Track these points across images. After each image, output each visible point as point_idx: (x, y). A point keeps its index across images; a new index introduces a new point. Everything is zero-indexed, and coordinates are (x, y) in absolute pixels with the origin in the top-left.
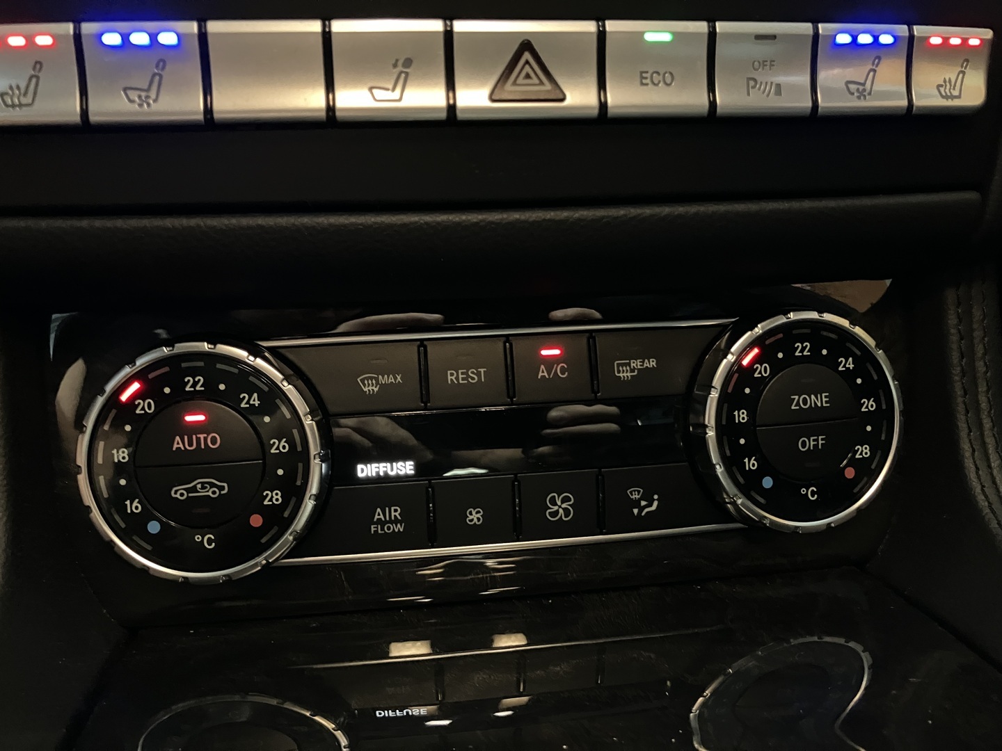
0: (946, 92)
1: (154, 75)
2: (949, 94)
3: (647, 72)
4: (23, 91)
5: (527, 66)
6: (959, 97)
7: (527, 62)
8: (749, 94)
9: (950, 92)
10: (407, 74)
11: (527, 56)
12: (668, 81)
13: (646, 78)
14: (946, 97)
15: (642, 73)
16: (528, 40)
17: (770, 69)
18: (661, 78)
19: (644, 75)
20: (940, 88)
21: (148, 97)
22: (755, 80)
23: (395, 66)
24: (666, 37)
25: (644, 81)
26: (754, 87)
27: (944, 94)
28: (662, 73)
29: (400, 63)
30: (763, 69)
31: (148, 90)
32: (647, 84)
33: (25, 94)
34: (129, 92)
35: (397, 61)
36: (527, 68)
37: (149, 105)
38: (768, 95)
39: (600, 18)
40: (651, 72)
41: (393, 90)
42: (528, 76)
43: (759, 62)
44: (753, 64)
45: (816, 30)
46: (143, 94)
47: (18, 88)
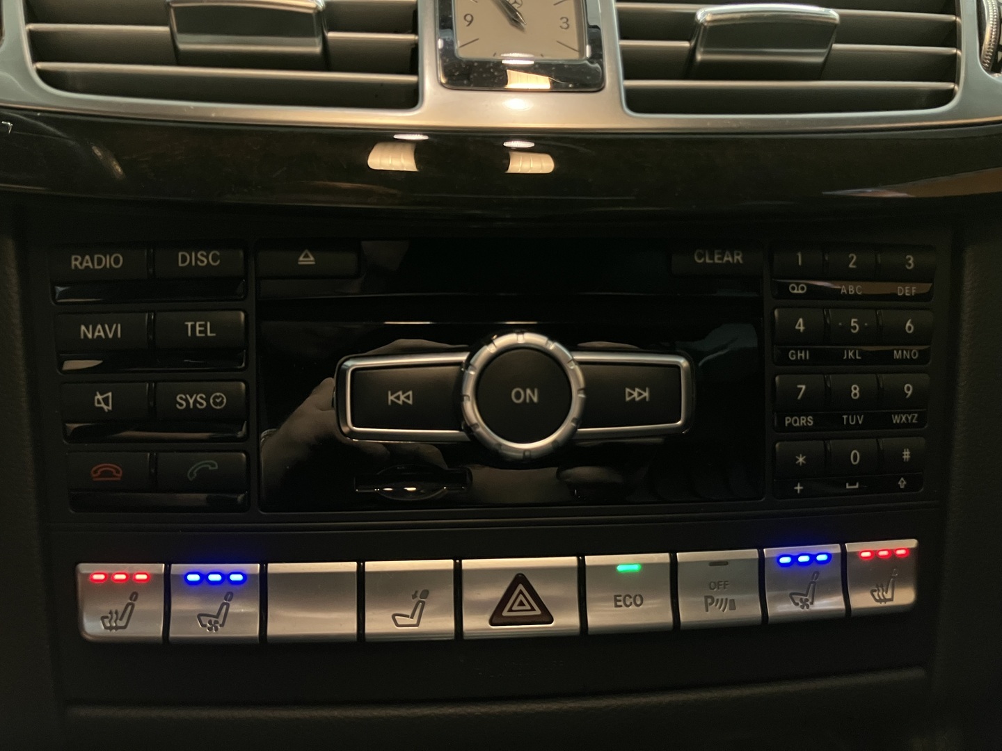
0: (879, 596)
1: (224, 604)
2: (882, 598)
3: (620, 596)
4: (120, 615)
5: (521, 595)
6: (891, 600)
7: (521, 592)
8: (707, 611)
9: (883, 596)
10: (424, 603)
11: (521, 587)
12: (638, 603)
13: (620, 601)
14: (880, 601)
15: (616, 596)
16: (523, 575)
17: (725, 588)
18: (632, 600)
19: (618, 598)
20: (874, 593)
21: (216, 622)
22: (712, 598)
23: (414, 597)
24: (636, 568)
25: (619, 603)
26: (711, 604)
27: (878, 598)
28: (633, 596)
29: (419, 595)
30: (719, 588)
31: (217, 616)
32: (621, 606)
33: (121, 619)
34: (202, 618)
35: (416, 592)
36: (521, 597)
37: (216, 629)
38: (724, 610)
39: (580, 554)
40: (623, 595)
41: (412, 617)
42: (521, 604)
43: (714, 583)
44: (710, 584)
45: (761, 554)
46: (213, 619)
47: (116, 613)
